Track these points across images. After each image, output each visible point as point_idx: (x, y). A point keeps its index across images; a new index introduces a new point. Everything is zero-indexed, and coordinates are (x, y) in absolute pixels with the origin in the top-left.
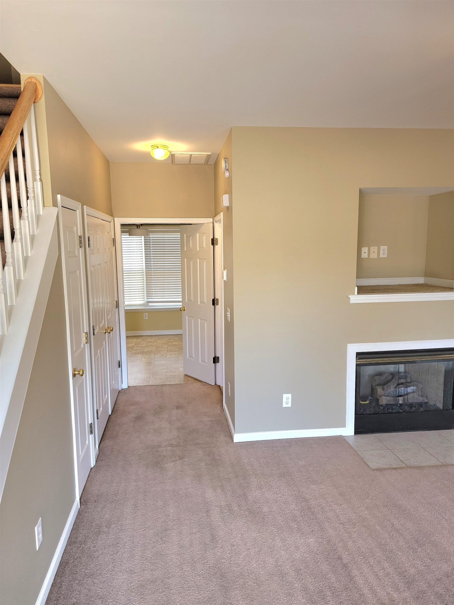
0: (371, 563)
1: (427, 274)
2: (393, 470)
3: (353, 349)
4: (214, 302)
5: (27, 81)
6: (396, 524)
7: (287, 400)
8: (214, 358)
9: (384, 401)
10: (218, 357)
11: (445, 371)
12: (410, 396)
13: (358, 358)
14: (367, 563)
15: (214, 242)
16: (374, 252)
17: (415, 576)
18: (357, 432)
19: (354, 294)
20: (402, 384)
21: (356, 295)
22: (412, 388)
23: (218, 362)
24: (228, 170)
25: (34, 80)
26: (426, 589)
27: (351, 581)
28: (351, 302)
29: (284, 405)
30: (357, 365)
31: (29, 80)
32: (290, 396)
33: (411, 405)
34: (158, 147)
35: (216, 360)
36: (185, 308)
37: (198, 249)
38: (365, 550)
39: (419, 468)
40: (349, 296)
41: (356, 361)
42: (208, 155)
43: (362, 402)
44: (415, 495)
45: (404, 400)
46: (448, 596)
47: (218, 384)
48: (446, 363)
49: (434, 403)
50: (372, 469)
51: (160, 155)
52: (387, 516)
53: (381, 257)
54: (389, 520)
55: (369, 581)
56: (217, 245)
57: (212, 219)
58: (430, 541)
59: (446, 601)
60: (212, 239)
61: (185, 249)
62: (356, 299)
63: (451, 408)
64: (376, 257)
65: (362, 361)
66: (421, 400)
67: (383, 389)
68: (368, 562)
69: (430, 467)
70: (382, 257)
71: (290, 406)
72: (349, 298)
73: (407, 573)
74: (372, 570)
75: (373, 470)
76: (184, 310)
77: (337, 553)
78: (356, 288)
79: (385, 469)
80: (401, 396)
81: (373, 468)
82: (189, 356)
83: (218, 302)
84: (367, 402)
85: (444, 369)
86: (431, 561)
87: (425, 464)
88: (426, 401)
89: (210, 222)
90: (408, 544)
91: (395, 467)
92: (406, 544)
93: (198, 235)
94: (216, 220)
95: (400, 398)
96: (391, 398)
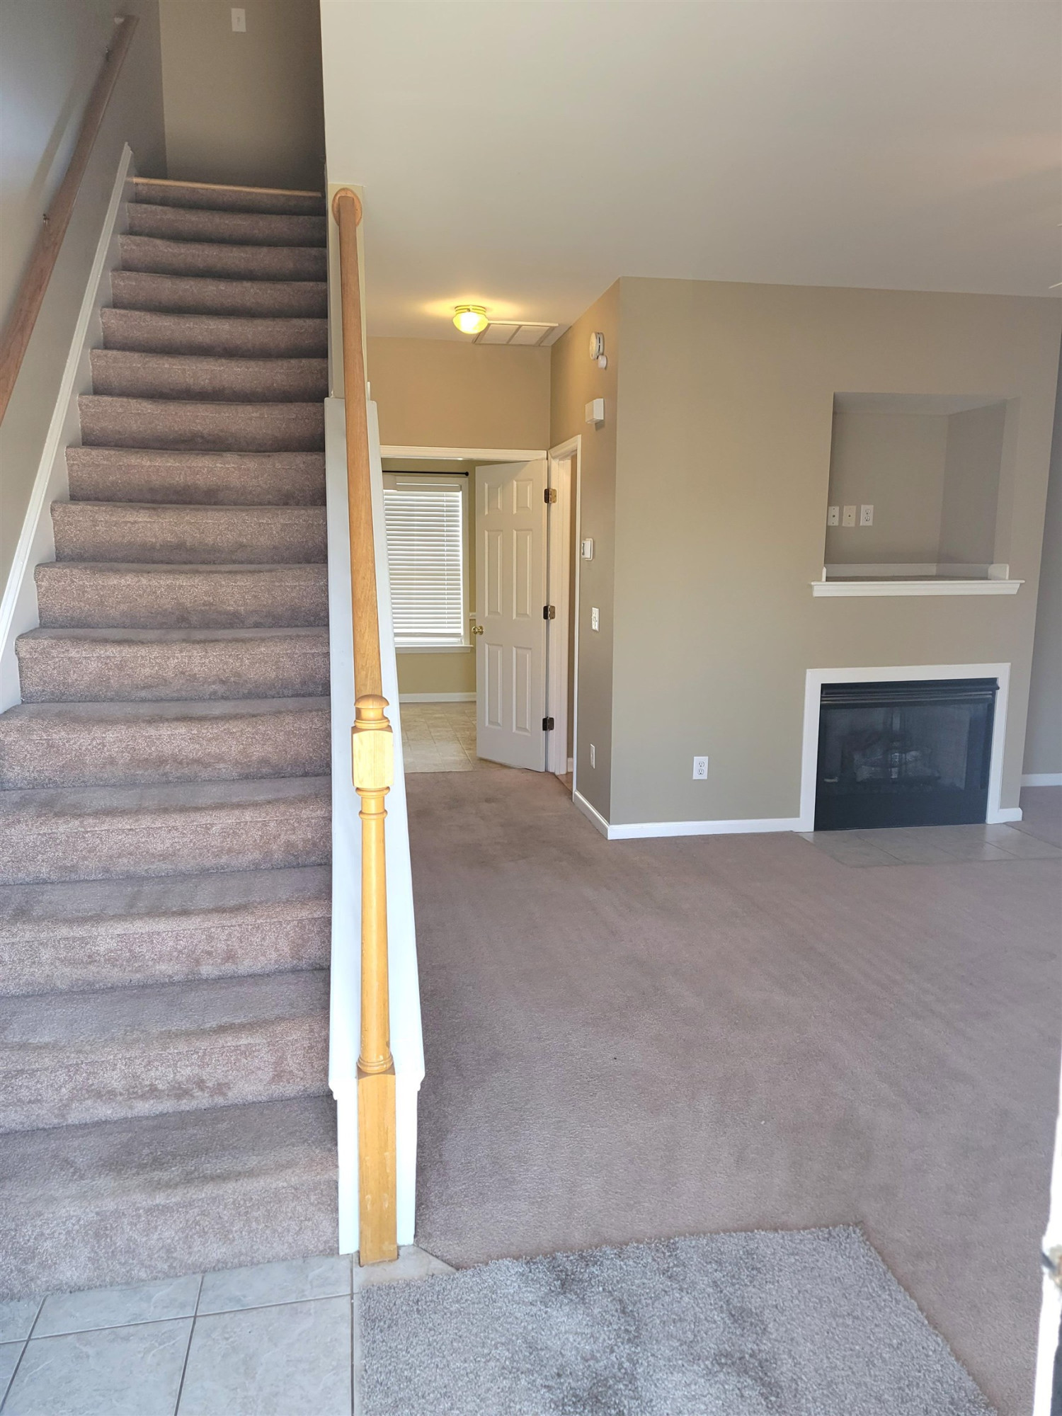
1: (941, 559)
2: (885, 866)
3: (815, 679)
4: (548, 613)
5: (339, 196)
7: (700, 767)
8: (545, 721)
9: (864, 773)
10: (552, 720)
11: (971, 721)
12: (910, 767)
13: (824, 693)
15: (548, 496)
16: (849, 516)
18: (818, 827)
19: (820, 580)
21: (823, 582)
22: (913, 753)
23: (552, 729)
24: (603, 354)
25: (350, 195)
28: (816, 594)
29: (696, 776)
30: (822, 706)
31: (343, 194)
32: (705, 759)
33: (911, 782)
34: (469, 310)
35: (548, 724)
36: (484, 628)
37: (515, 512)
39: (926, 864)
40: (812, 583)
41: (821, 701)
42: (551, 327)
43: (828, 780)
45: (899, 773)
47: (551, 770)
48: (970, 707)
49: (951, 780)
51: (470, 324)
53: (861, 524)
56: (554, 502)
57: (546, 452)
60: (545, 490)
61: (486, 513)
62: (823, 589)
64: (853, 525)
65: (831, 701)
66: (927, 772)
67: (864, 755)
70: (864, 525)
71: (706, 778)
72: (813, 587)
75: (852, 867)
76: (482, 633)
78: (824, 571)
79: (870, 866)
80: (894, 767)
82: (490, 722)
83: (554, 612)
84: (835, 780)
85: (967, 720)
87: (934, 862)
88: (937, 775)
89: (541, 457)
91: (887, 864)
93: (515, 483)
94: (553, 455)
95: (893, 769)
96: (878, 769)
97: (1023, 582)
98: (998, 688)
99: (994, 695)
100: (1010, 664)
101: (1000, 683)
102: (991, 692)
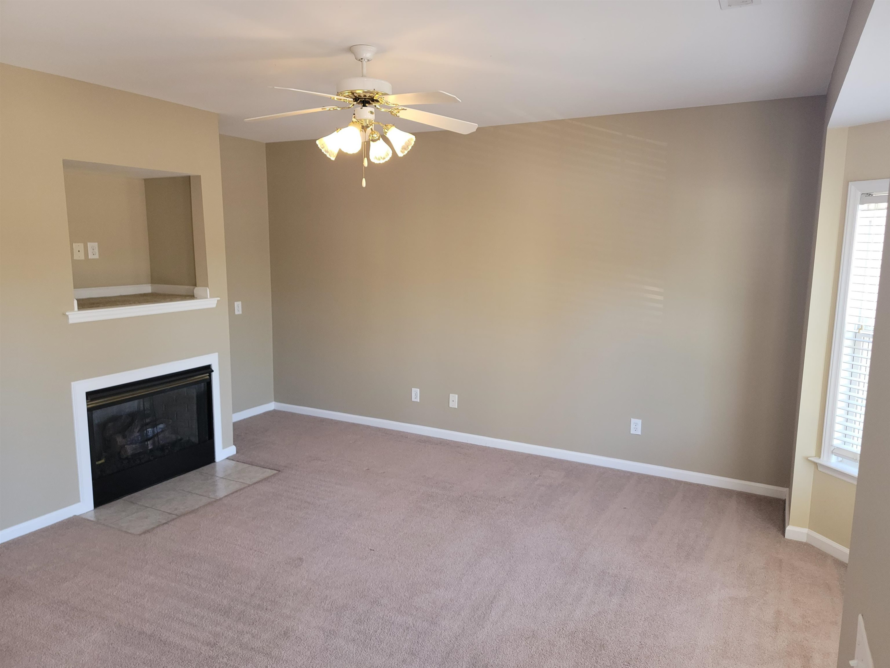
0: (180, 618)
1: (154, 280)
2: (165, 525)
3: (81, 389)
6: (191, 573)
9: (130, 450)
11: (197, 396)
12: (160, 436)
13: (89, 398)
14: (175, 621)
16: (79, 251)
17: (229, 604)
18: (98, 503)
19: (73, 310)
20: (147, 424)
21: (76, 311)
22: (161, 426)
26: (244, 608)
27: (165, 644)
28: (71, 321)
30: (88, 410)
33: (162, 448)
38: (168, 611)
39: (193, 512)
40: (67, 314)
41: (87, 405)
43: (99, 462)
44: (200, 537)
45: (154, 444)
46: (265, 603)
48: (196, 386)
49: (187, 438)
50: (138, 535)
52: (177, 570)
53: (89, 257)
54: (182, 572)
55: (186, 633)
58: (232, 570)
59: (265, 607)
62: (77, 316)
63: (208, 439)
64: (83, 258)
65: (95, 403)
66: (174, 437)
67: (124, 437)
68: (177, 619)
69: (204, 506)
70: (92, 258)
72: (67, 316)
73: (221, 606)
74: (183, 623)
75: (140, 535)
77: (136, 630)
78: (76, 302)
79: (153, 529)
80: (149, 439)
81: (139, 533)
84: (103, 461)
85: (195, 395)
86: (240, 585)
87: (197, 507)
88: (179, 438)
90: (212, 582)
91: (165, 521)
92: (209, 583)
95: (149, 442)
96: (138, 445)
97: (219, 299)
98: (213, 371)
99: (210, 376)
100: (217, 353)
101: (213, 368)
102: (208, 374)
